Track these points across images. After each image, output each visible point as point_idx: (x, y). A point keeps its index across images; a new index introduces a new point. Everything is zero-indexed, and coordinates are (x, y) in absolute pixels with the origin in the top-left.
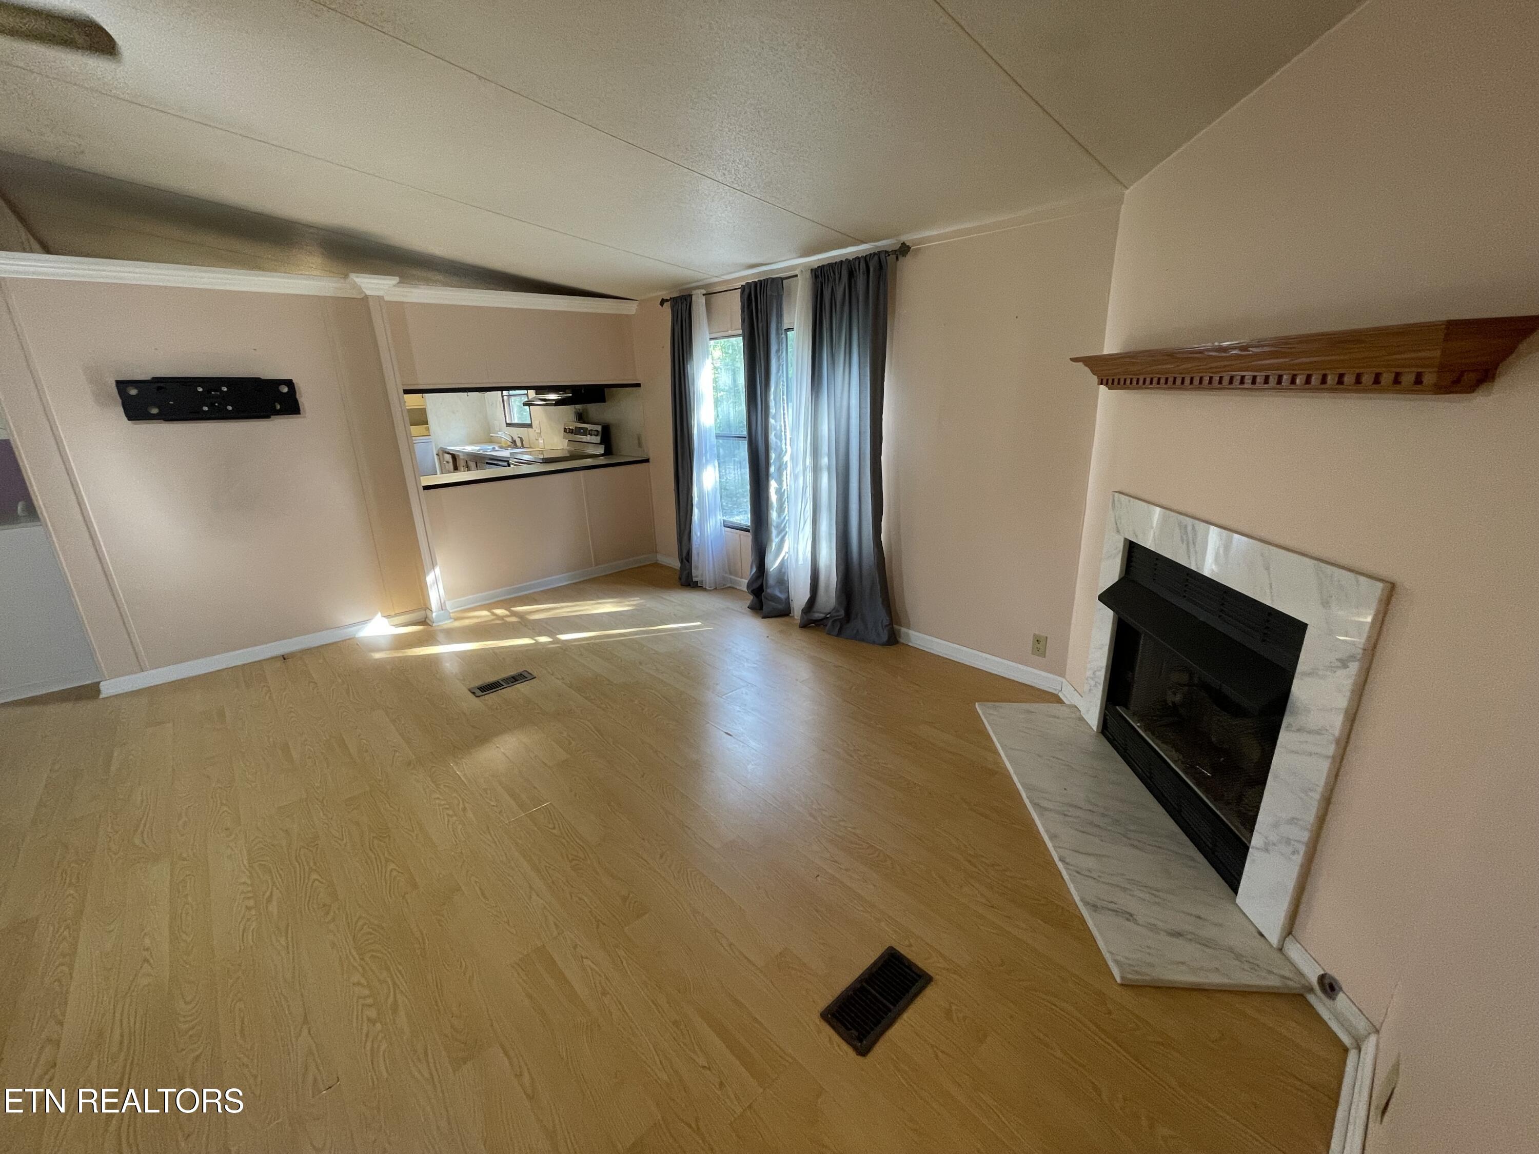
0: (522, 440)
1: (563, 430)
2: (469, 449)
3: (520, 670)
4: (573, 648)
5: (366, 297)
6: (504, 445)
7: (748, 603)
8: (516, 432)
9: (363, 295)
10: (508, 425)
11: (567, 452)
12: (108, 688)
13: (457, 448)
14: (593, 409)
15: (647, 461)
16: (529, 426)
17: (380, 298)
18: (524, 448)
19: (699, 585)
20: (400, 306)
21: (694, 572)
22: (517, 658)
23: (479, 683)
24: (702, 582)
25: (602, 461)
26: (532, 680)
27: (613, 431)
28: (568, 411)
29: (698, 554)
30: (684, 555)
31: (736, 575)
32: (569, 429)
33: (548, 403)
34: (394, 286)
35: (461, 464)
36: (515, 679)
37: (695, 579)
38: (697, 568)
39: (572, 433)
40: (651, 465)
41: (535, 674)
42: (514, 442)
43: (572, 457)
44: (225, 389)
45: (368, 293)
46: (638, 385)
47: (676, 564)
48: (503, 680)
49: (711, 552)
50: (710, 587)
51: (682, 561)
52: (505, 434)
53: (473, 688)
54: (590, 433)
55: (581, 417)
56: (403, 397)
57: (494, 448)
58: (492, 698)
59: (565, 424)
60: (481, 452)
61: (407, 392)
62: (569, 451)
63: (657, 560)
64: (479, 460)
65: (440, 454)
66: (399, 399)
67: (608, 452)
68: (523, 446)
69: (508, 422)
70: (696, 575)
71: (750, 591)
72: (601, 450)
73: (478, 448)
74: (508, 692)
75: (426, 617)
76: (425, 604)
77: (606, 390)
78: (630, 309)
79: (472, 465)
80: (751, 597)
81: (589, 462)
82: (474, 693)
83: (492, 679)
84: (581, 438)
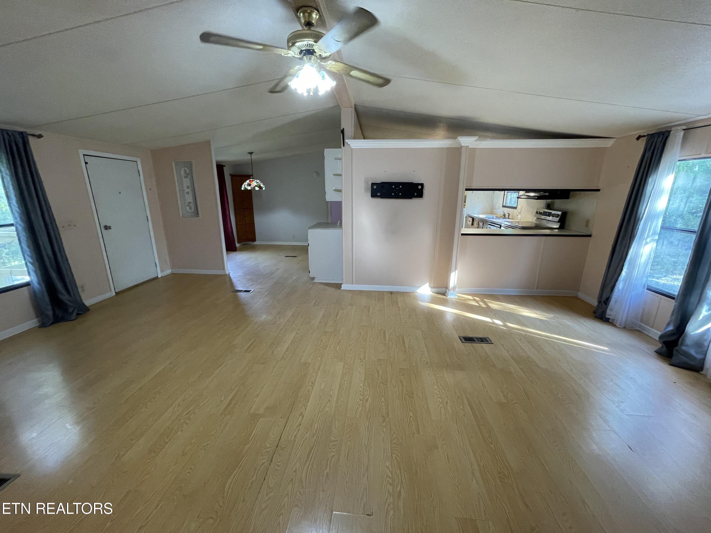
0: (509, 215)
1: (535, 212)
2: (482, 216)
3: (486, 336)
4: (516, 334)
5: (462, 147)
6: (498, 216)
7: (656, 348)
8: (507, 210)
9: (460, 146)
10: (503, 206)
11: (534, 224)
12: (344, 287)
13: (476, 216)
14: (558, 203)
15: (590, 236)
16: (515, 208)
17: (467, 147)
18: (509, 219)
19: (610, 321)
20: (474, 150)
21: (608, 312)
22: (484, 328)
23: (464, 335)
24: (614, 320)
25: (556, 232)
26: (491, 344)
27: (568, 217)
28: (542, 203)
29: (616, 302)
30: (604, 298)
31: (648, 324)
32: (540, 212)
33: (529, 197)
34: (476, 141)
35: (475, 223)
36: (483, 340)
37: (607, 316)
38: (611, 310)
39: (541, 214)
40: (591, 239)
41: (493, 341)
42: (504, 215)
43: (537, 227)
44: (401, 187)
45: (463, 145)
46: (598, 190)
47: (594, 302)
48: (476, 338)
49: (628, 303)
50: (620, 326)
51: (600, 302)
52: (501, 211)
53: (461, 337)
54: (553, 215)
55: (549, 207)
56: (465, 192)
57: (493, 217)
58: (469, 345)
59: (537, 209)
60: (487, 218)
61: (467, 190)
62: (535, 224)
63: (577, 295)
64: (484, 222)
65: (467, 217)
66: (463, 192)
67: (561, 227)
68: (509, 218)
69: (504, 205)
70: (609, 313)
71: (662, 341)
72: (557, 226)
73: (485, 216)
74: (478, 346)
75: (446, 292)
76: (447, 285)
77: (571, 193)
78: (609, 143)
79: (481, 224)
80: (660, 345)
81: (547, 232)
82: (461, 340)
83: (470, 335)
84: (546, 218)
